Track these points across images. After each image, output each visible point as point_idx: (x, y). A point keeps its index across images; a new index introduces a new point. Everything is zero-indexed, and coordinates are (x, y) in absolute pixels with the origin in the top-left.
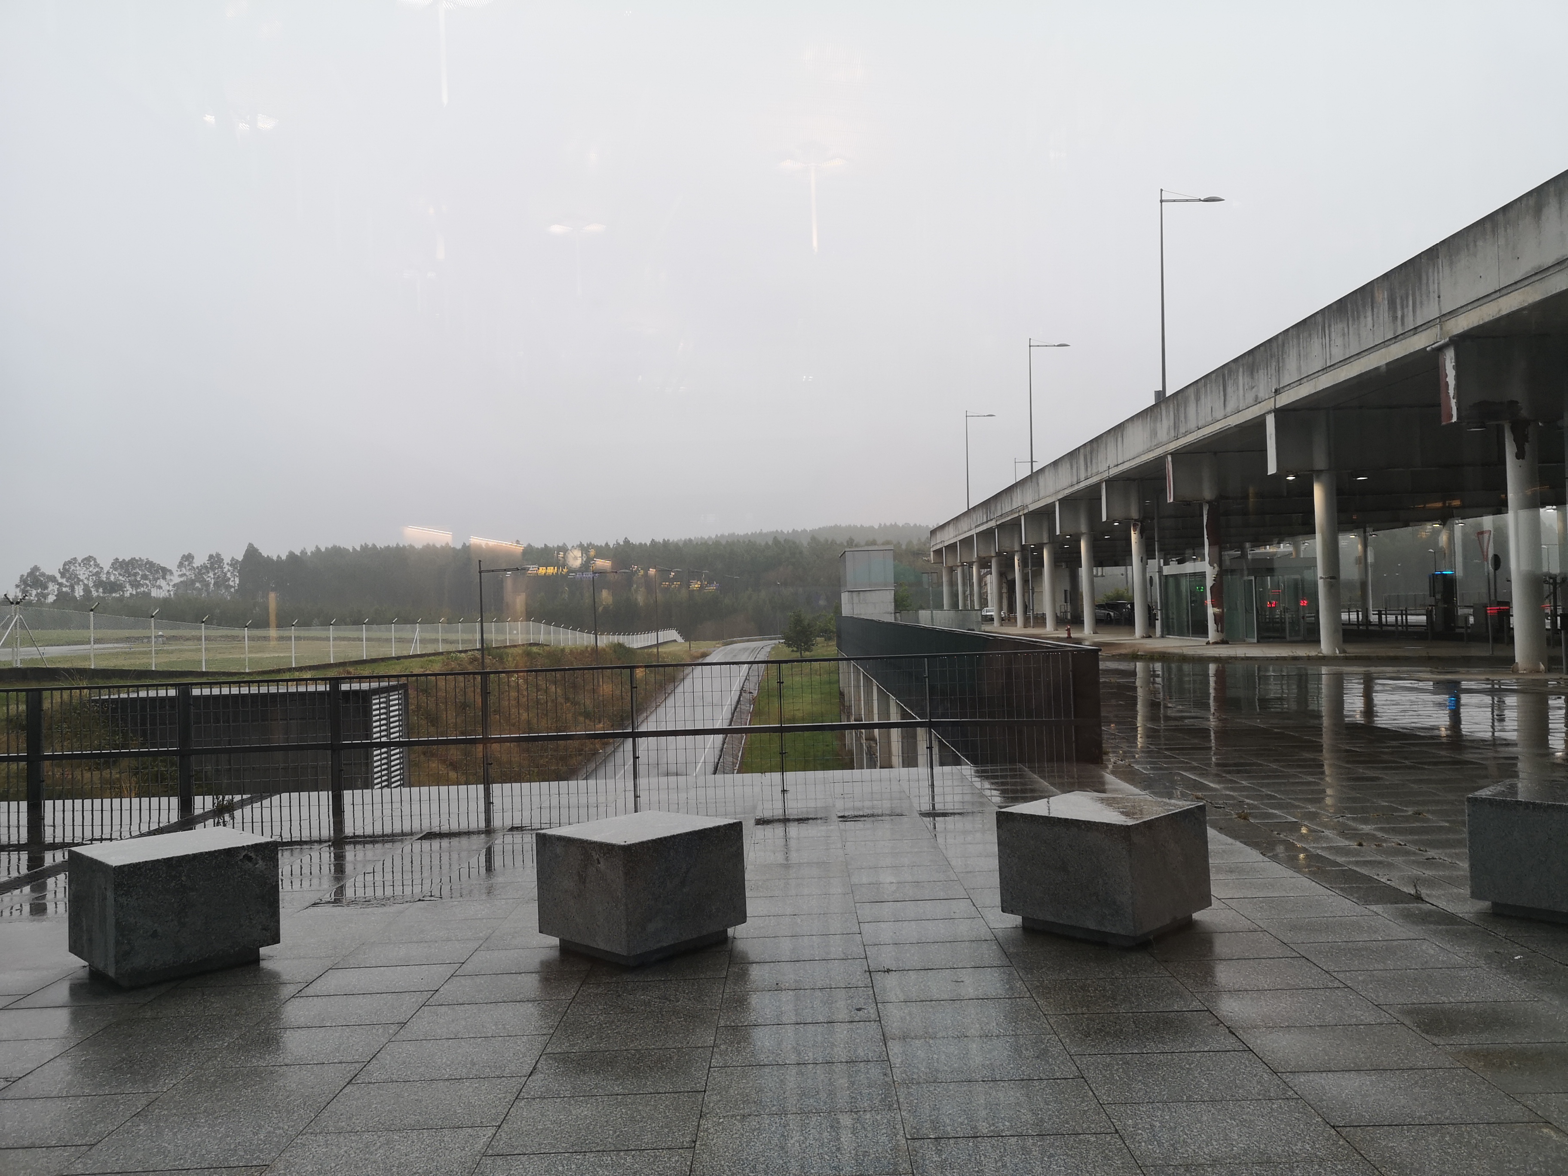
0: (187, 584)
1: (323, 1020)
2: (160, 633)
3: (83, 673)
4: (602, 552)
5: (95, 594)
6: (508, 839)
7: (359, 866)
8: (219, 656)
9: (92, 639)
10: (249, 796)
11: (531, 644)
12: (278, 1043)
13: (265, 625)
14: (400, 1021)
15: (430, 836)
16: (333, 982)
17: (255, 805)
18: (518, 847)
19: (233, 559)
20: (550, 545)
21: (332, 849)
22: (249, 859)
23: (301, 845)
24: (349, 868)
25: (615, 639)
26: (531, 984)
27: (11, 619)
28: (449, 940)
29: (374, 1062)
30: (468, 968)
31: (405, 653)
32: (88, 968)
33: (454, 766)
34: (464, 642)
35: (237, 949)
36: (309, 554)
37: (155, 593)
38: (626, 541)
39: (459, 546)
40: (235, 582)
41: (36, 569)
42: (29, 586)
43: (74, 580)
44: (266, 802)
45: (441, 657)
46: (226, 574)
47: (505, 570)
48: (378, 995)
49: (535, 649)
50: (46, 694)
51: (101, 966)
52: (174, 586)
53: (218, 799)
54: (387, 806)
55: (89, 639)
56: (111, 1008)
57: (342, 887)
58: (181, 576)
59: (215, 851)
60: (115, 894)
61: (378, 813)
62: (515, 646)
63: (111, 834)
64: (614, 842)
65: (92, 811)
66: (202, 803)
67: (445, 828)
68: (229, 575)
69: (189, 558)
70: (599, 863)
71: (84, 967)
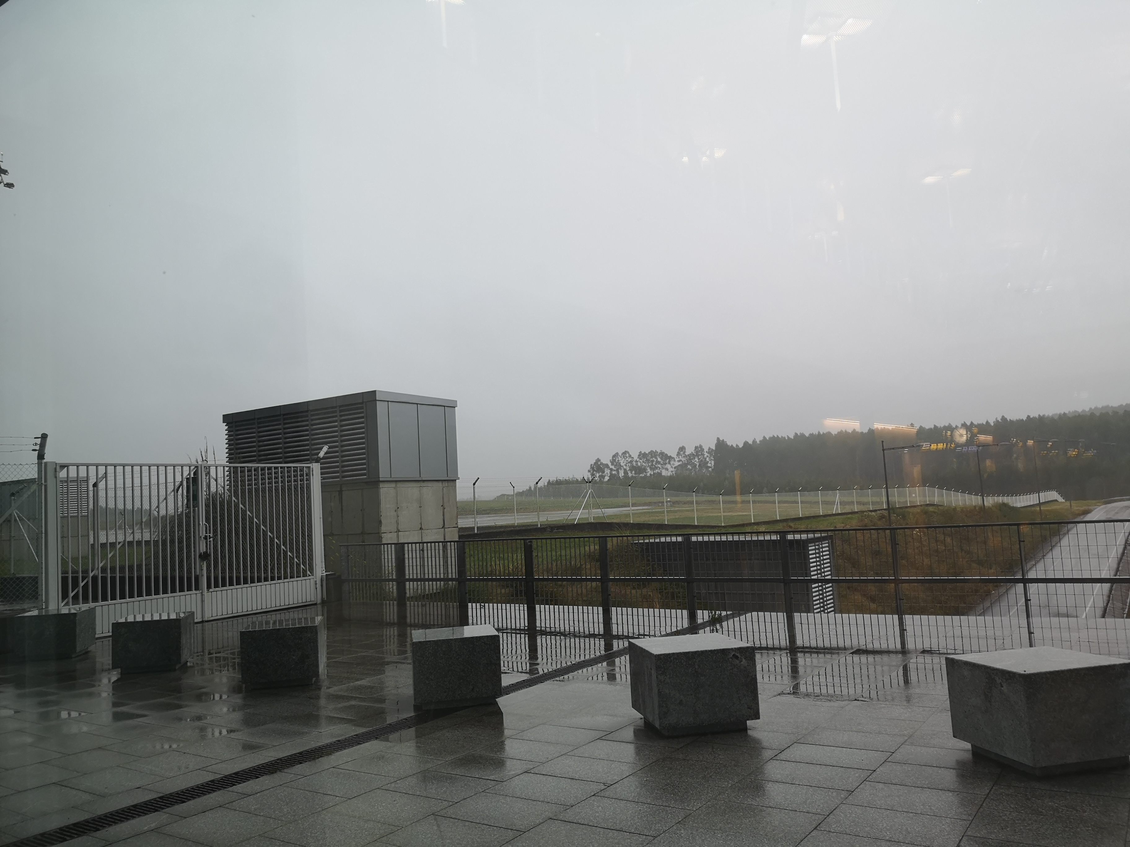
0: (683, 466)
1: (793, 779)
2: (669, 499)
3: (627, 525)
4: (984, 429)
5: (630, 475)
6: (921, 659)
7: (809, 670)
8: (705, 515)
9: (631, 504)
10: (731, 612)
11: (927, 505)
12: (764, 790)
13: (733, 493)
14: (848, 789)
15: (859, 652)
16: (798, 752)
17: (735, 619)
18: (929, 667)
19: (709, 448)
20: (938, 425)
21: (789, 655)
22: (737, 657)
23: (768, 650)
24: (801, 670)
25: (1000, 499)
26: (949, 777)
27: (587, 492)
28: (880, 733)
29: (831, 816)
30: (897, 756)
31: (829, 513)
32: (643, 719)
33: (873, 599)
34: (873, 503)
35: (732, 719)
36: (758, 442)
37: (664, 473)
38: (1003, 418)
39: (865, 431)
40: (711, 464)
41: (598, 460)
42: (595, 471)
43: (619, 466)
44: (743, 618)
45: (857, 515)
46: (706, 459)
47: (903, 448)
48: (831, 767)
49: (931, 509)
50: (609, 539)
51: (651, 719)
52: (675, 468)
53: (712, 613)
54: (826, 627)
55: (629, 504)
56: (658, 748)
57: (797, 684)
58: (679, 461)
59: (715, 650)
60: (657, 673)
61: (819, 631)
62: (915, 507)
63: (649, 632)
64: (1014, 670)
65: (638, 616)
66: (703, 616)
67: (870, 647)
68: (708, 459)
69: (682, 449)
70: (1002, 687)
71: (641, 718)
